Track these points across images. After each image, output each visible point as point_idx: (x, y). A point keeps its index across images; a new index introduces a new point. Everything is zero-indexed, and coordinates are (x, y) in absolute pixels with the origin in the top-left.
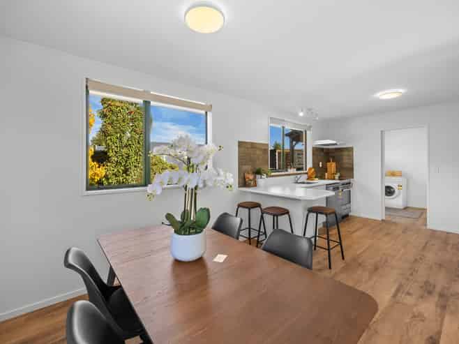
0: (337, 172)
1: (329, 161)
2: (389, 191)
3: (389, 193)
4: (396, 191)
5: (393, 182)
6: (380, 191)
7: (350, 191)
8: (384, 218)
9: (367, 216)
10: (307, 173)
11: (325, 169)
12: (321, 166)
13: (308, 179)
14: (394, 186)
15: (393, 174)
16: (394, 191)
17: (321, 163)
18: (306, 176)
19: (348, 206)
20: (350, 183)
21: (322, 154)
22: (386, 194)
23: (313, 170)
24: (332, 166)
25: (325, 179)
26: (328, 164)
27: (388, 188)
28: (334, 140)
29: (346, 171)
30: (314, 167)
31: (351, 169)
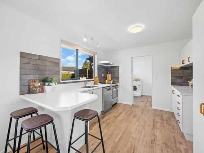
0: (111, 79)
1: (108, 74)
2: (135, 88)
3: (135, 89)
4: (138, 88)
5: (136, 84)
6: (131, 88)
7: (117, 90)
8: (133, 104)
9: (126, 103)
10: (94, 80)
11: (105, 78)
12: (103, 76)
13: (94, 84)
14: (137, 86)
15: (136, 80)
16: (137, 88)
17: (103, 74)
18: (93, 82)
19: (116, 98)
20: (117, 86)
21: (104, 69)
22: (134, 90)
23: (98, 78)
24: (109, 76)
25: (105, 83)
26: (107, 75)
27: (134, 87)
28: (109, 61)
29: (116, 79)
30: (98, 76)
31: (118, 78)
